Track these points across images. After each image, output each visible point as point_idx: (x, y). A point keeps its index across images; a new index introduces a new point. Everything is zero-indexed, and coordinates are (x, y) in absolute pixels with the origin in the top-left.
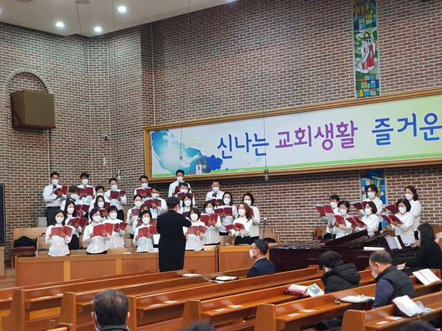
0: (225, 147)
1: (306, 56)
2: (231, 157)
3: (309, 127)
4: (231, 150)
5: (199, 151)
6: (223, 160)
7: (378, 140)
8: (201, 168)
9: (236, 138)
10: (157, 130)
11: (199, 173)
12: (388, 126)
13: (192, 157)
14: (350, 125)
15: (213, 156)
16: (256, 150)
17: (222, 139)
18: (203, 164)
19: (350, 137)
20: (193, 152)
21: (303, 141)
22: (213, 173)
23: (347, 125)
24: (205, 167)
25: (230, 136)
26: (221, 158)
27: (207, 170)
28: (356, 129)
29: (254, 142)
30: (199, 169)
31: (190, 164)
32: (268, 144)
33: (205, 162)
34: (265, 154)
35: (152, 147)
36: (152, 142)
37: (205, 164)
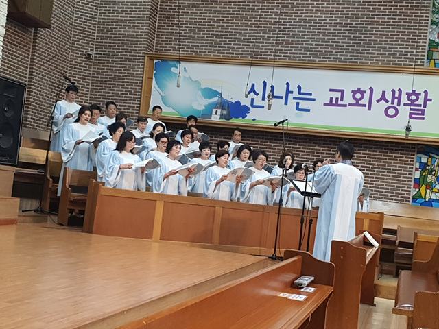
0: (257, 94)
2: (262, 107)
3: (371, 89)
4: (263, 99)
5: (221, 94)
6: (251, 108)
8: (219, 113)
9: (272, 86)
11: (216, 118)
13: (209, 99)
14: (423, 94)
15: (238, 102)
16: (298, 104)
17: (253, 85)
18: (223, 109)
19: (422, 108)
20: (210, 93)
21: (360, 102)
22: (234, 121)
23: (420, 94)
24: (224, 112)
25: (265, 83)
26: (249, 106)
27: (228, 117)
28: (431, 100)
29: (296, 94)
30: (216, 114)
31: (205, 106)
32: (314, 100)
33: (226, 108)
34: (309, 110)
35: (154, 78)
36: (154, 72)
37: (225, 109)
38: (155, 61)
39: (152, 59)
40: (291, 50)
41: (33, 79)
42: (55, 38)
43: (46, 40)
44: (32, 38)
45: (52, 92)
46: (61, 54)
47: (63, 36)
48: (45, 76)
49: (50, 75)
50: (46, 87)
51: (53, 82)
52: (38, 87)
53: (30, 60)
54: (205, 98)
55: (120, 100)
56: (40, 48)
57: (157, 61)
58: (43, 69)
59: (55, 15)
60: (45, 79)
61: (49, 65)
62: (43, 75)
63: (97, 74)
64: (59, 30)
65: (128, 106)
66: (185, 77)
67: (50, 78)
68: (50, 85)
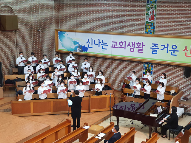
0: (90, 43)
1: (126, 10)
2: (92, 48)
3: (125, 41)
4: (92, 45)
5: (79, 43)
7: (152, 52)
8: (79, 50)
9: (94, 40)
10: (61, 31)
12: (157, 47)
13: (76, 45)
14: (142, 44)
15: (84, 46)
16: (103, 47)
17: (88, 40)
18: (80, 48)
19: (142, 49)
20: (76, 43)
21: (122, 46)
22: (84, 53)
25: (92, 39)
26: (88, 47)
27: (82, 51)
28: (144, 46)
29: (102, 43)
31: (75, 47)
32: (108, 45)
34: (106, 49)
35: (59, 37)
36: (59, 35)
38: (58, 32)
44: (15, 32)
47: (28, 27)
50: (24, 46)
56: (18, 35)
66: (67, 37)
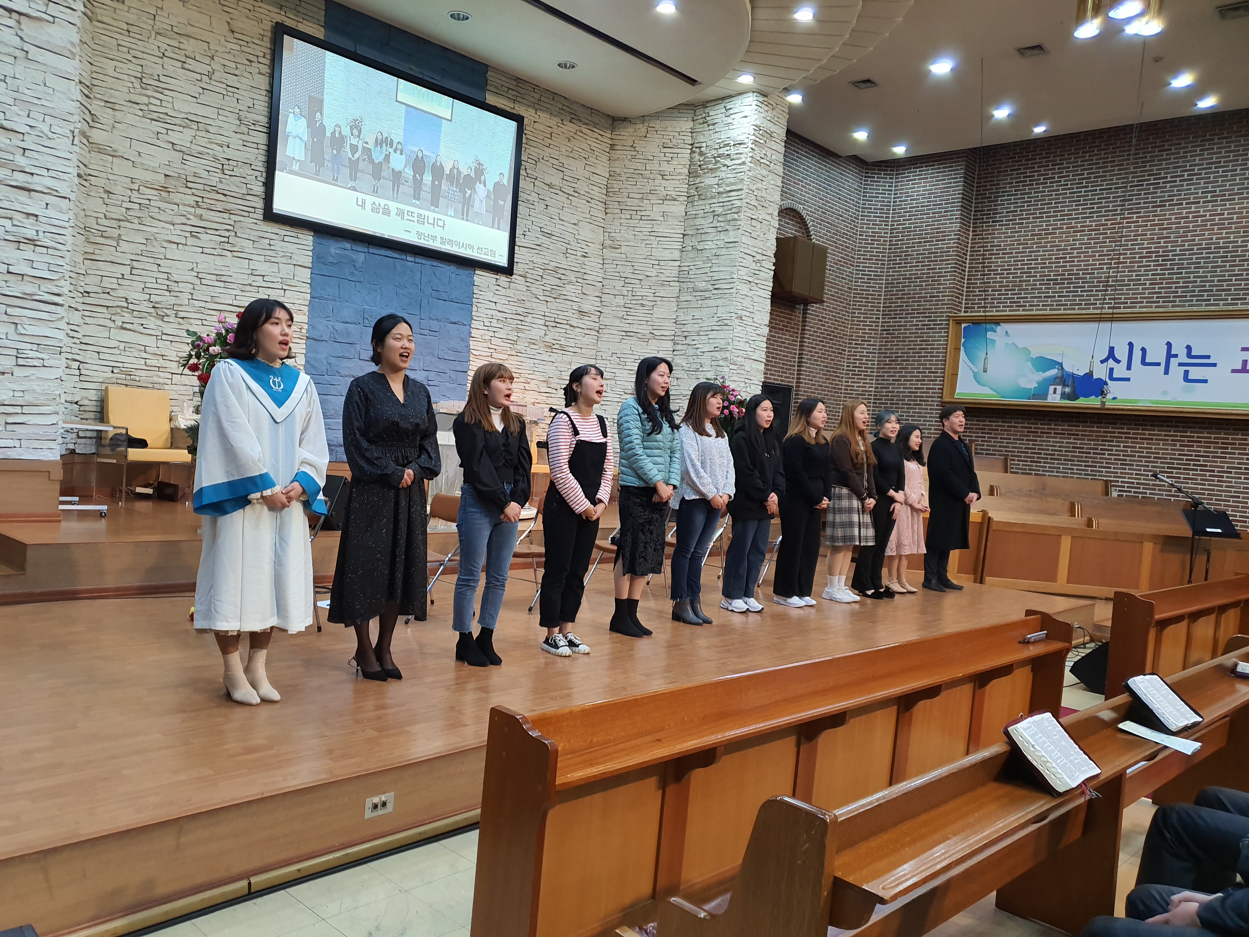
0: (1118, 361)
2: (1128, 379)
4: (1129, 368)
5: (1061, 364)
6: (1110, 382)
8: (1059, 392)
9: (1144, 350)
10: (977, 322)
11: (1054, 398)
13: (1044, 372)
15: (1088, 374)
16: (1186, 372)
17: (1112, 348)
18: (1064, 385)
20: (1045, 363)
22: (1082, 402)
24: (1067, 390)
25: (1131, 345)
26: (1106, 379)
27: (1073, 396)
29: (1182, 358)
30: (1055, 392)
31: (1038, 383)
32: (1215, 365)
33: (1070, 383)
34: (1205, 381)
35: (962, 348)
36: (963, 340)
37: (1068, 386)
38: (963, 326)
39: (958, 323)
40: (1177, 292)
41: (803, 366)
42: (829, 311)
43: (818, 316)
44: (801, 316)
45: (826, 379)
46: (837, 329)
47: (839, 306)
48: (818, 361)
49: (824, 358)
50: (819, 373)
51: (827, 367)
52: (809, 376)
53: (798, 344)
54: (1037, 371)
55: (916, 380)
56: (811, 327)
57: (966, 325)
58: (816, 353)
59: (829, 282)
60: (817, 365)
61: (823, 346)
62: (815, 360)
63: (885, 349)
64: (834, 300)
65: (927, 389)
66: (1007, 344)
67: (824, 362)
68: (823, 370)
